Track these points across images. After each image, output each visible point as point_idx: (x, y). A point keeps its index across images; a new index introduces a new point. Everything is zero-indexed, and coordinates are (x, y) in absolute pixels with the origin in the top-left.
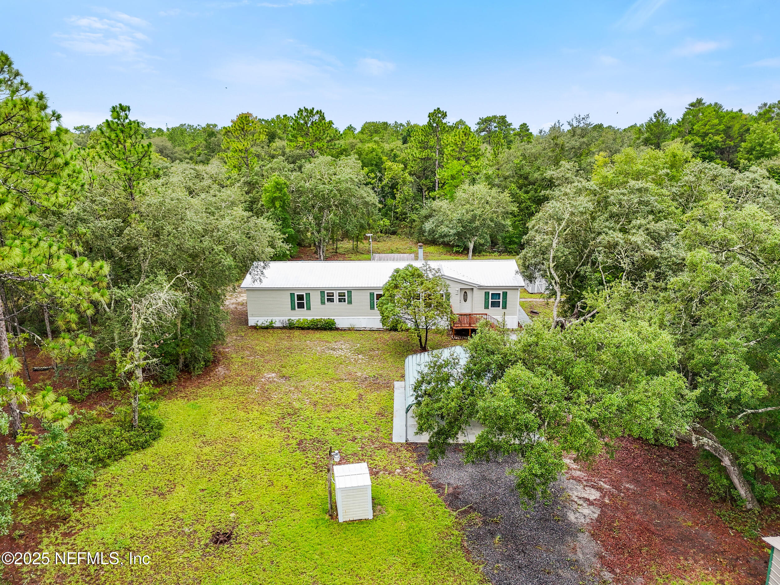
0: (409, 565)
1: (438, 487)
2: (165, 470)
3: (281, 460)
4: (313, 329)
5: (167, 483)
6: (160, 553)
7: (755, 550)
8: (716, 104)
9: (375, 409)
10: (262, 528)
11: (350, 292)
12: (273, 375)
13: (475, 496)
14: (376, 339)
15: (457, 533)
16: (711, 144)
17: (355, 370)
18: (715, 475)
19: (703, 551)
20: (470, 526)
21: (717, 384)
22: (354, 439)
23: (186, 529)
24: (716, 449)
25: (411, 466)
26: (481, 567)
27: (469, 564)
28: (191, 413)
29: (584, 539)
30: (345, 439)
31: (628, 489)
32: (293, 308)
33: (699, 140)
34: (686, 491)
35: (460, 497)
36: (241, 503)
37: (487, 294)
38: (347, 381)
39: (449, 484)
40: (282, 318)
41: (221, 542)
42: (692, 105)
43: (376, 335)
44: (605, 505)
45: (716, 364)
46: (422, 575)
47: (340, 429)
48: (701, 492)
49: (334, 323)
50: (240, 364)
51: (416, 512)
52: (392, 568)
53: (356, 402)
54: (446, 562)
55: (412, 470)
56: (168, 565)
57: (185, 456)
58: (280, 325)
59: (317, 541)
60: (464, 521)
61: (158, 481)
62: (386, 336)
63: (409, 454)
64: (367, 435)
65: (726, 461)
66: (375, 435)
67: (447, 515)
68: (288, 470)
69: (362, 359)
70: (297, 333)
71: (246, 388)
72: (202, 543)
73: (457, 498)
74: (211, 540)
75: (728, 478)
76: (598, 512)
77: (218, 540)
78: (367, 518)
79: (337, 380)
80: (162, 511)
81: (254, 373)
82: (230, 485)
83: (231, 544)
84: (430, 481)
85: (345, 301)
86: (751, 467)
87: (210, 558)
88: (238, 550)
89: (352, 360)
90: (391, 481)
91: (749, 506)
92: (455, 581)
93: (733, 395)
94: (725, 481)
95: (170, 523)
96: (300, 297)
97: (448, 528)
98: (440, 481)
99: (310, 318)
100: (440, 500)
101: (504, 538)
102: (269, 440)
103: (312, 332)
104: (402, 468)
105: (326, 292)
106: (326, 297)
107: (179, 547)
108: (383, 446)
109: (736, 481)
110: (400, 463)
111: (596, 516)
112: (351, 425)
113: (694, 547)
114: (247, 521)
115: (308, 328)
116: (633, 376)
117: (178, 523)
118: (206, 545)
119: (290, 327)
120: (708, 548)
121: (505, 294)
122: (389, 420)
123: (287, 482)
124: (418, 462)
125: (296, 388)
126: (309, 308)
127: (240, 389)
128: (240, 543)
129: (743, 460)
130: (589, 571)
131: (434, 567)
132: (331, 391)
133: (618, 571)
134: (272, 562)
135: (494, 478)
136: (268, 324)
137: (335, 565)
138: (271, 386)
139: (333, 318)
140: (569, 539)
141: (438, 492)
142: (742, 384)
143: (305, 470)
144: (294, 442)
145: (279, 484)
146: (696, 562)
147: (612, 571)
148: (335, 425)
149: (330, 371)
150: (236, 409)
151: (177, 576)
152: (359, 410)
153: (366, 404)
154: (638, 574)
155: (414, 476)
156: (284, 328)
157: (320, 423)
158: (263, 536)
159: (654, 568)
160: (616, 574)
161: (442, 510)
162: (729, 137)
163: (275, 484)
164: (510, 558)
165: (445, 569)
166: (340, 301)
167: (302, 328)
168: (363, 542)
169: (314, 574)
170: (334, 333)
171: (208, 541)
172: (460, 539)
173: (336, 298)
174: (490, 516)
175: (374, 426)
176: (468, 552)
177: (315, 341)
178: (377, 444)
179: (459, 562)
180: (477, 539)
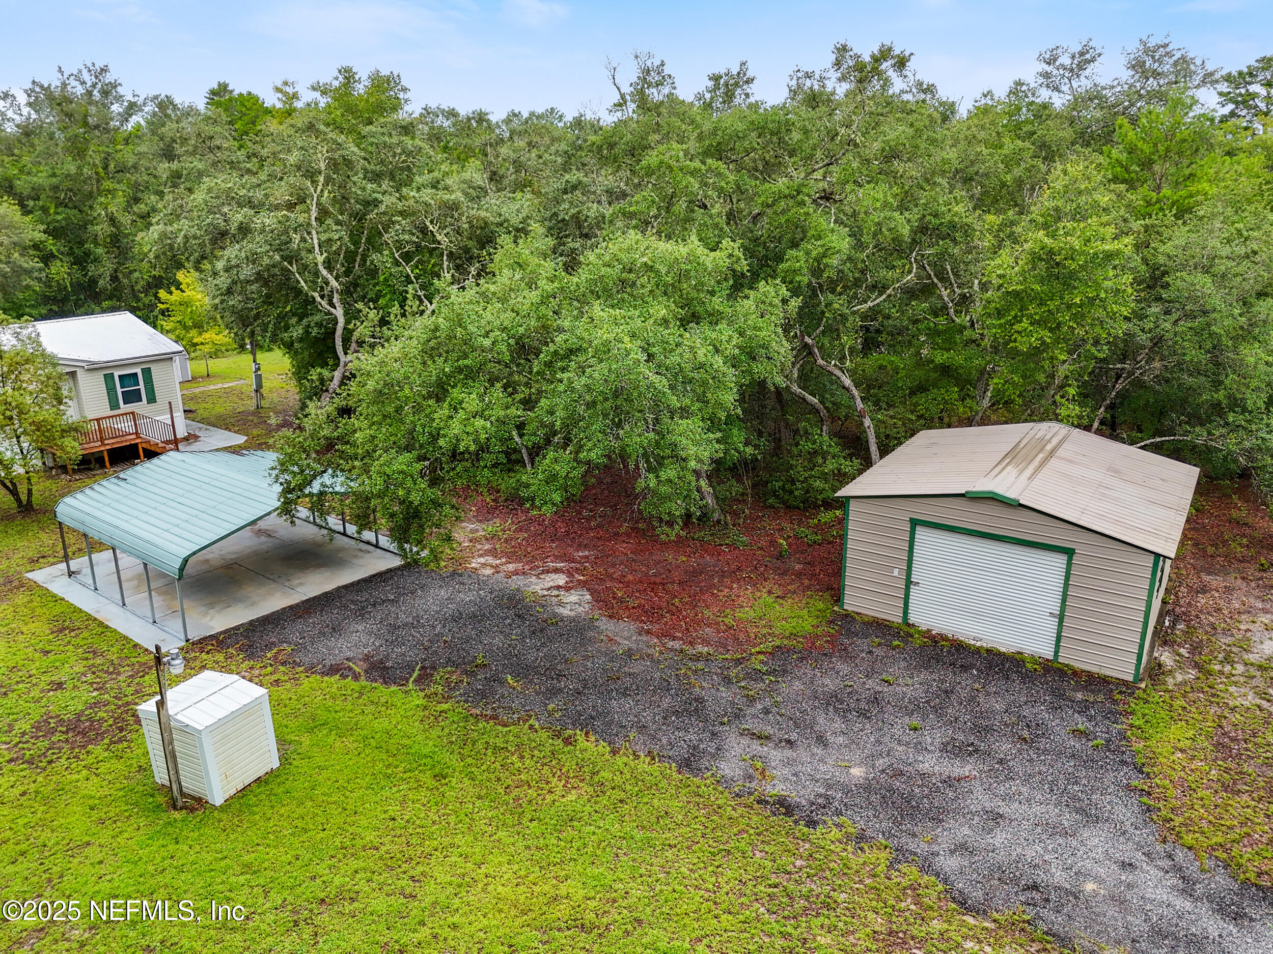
0: (429, 783)
1: (335, 670)
7: (758, 554)
9: (41, 627)
13: (409, 653)
15: (445, 706)
20: (454, 689)
26: (533, 722)
27: (514, 729)
29: (606, 625)
30: (35, 694)
31: (586, 557)
35: (389, 664)
37: (109, 378)
39: (348, 659)
42: (213, 92)
44: (584, 582)
51: (346, 716)
52: (409, 803)
54: (480, 747)
55: (257, 672)
59: (209, 857)
60: (438, 689)
63: (220, 656)
64: (79, 669)
66: (98, 661)
67: (401, 695)
73: (387, 668)
76: (585, 592)
78: (269, 770)
84: (310, 671)
91: (716, 516)
92: (522, 758)
97: (425, 707)
98: (328, 662)
100: (364, 683)
101: (519, 677)
111: (588, 597)
121: (147, 373)
122: (100, 629)
124: (252, 657)
130: (654, 652)
131: (470, 761)
133: (679, 634)
135: (409, 620)
137: (299, 863)
140: (592, 634)
141: (344, 677)
147: (675, 638)
154: (700, 626)
155: (274, 677)
159: (707, 614)
160: (680, 638)
161: (384, 692)
164: (556, 691)
165: (490, 754)
168: (309, 803)
169: (275, 900)
172: (459, 711)
174: (465, 663)
175: (75, 652)
176: (494, 717)
178: (126, 671)
179: (497, 734)
180: (486, 697)
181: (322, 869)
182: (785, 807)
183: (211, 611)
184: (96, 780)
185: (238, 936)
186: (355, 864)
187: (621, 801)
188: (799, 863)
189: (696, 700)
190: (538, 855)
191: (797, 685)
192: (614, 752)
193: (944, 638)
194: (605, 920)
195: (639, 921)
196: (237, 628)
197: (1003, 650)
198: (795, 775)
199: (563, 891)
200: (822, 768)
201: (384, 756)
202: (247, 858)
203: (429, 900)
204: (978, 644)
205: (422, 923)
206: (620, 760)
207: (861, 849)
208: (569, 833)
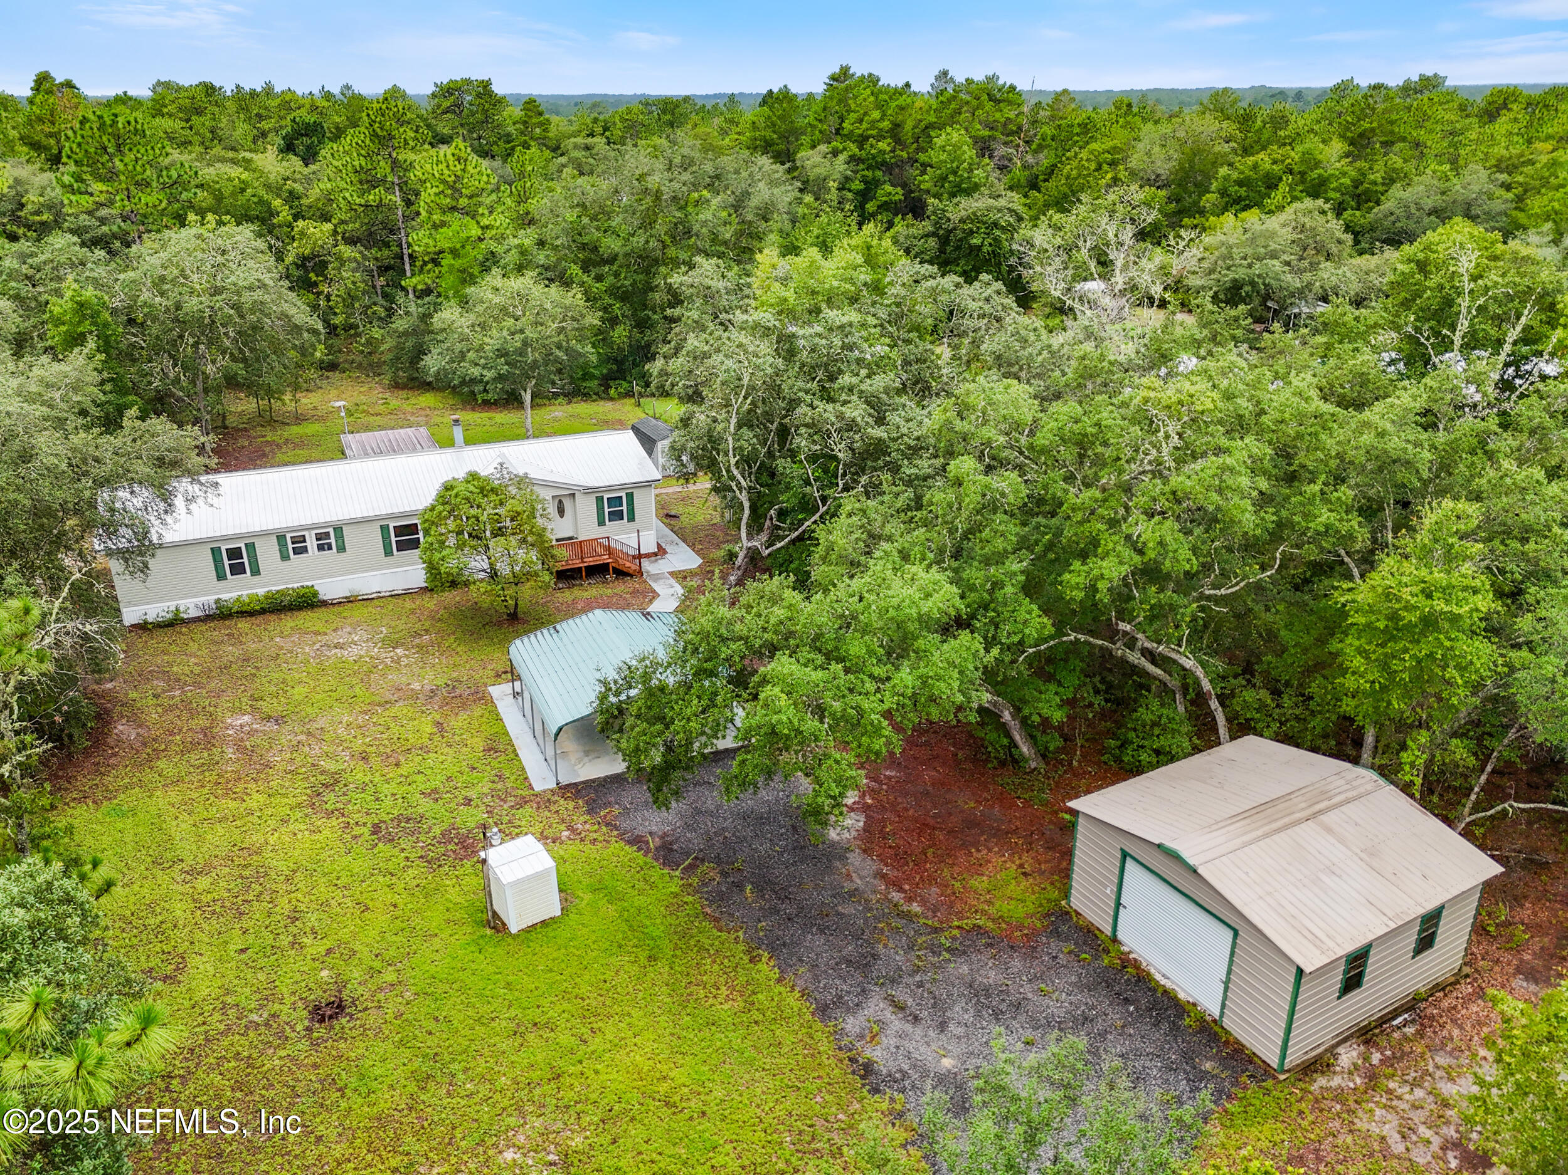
0: (643, 961)
1: (637, 841)
2: (144, 936)
3: (360, 865)
4: (272, 612)
5: (164, 957)
6: (233, 1064)
7: (1047, 818)
8: (870, 75)
9: (479, 743)
10: (390, 976)
11: (338, 530)
12: (246, 718)
13: (695, 840)
14: (413, 611)
15: (691, 899)
16: (874, 157)
17: (404, 680)
18: (992, 736)
19: (995, 836)
20: (705, 885)
21: (997, 627)
22: (468, 802)
23: (254, 1017)
24: (995, 704)
25: (581, 820)
26: (740, 934)
27: (724, 935)
28: (120, 825)
29: (855, 858)
30: (453, 805)
31: (889, 778)
32: (221, 577)
33: (853, 148)
34: (958, 763)
35: (675, 847)
36: (329, 951)
37: (600, 500)
38: (401, 703)
39: (651, 834)
40: (200, 600)
41: (331, 1017)
42: (833, 78)
43: (408, 604)
44: (869, 806)
45: (992, 601)
46: (667, 968)
47: (435, 791)
48: (975, 760)
49: (315, 594)
50: (159, 710)
51: (621, 886)
52: (622, 973)
53: (437, 738)
54: (692, 942)
55: (587, 827)
56: (259, 1076)
57: (167, 906)
58: (199, 614)
59: (492, 969)
60: (695, 881)
61: (143, 959)
62: (430, 603)
63: (571, 805)
64: (486, 790)
65: (1007, 716)
66: (499, 786)
67: (667, 878)
68: (381, 878)
69: (407, 656)
70: (243, 624)
71: (206, 755)
72: (299, 1028)
73: (671, 850)
74: (312, 1020)
75: (1008, 735)
76: (863, 819)
77: (323, 1016)
78: (553, 916)
79: (379, 705)
80: (187, 1004)
81: (203, 722)
82: (290, 929)
83: (351, 1015)
84: (621, 837)
85: (330, 548)
86: (1036, 719)
87: (329, 1044)
88: (372, 1019)
89: (388, 661)
90: (562, 853)
91: (1033, 765)
92: (714, 962)
93: (1016, 639)
94: (1005, 741)
95: (217, 1016)
96: (234, 554)
97: (676, 895)
98: (636, 832)
99: (261, 591)
100: (649, 860)
101: (759, 888)
102: (314, 837)
103: (273, 617)
104: (570, 828)
105: (288, 536)
106: (290, 546)
107: (260, 1046)
108: (523, 802)
109: (1017, 737)
110: (563, 821)
111: (861, 824)
112: (449, 779)
113: (982, 833)
114: (357, 974)
115: (263, 611)
116: (920, 643)
117: (232, 1013)
118: (308, 1029)
119: (222, 615)
120: (998, 830)
121: (630, 496)
122: (512, 756)
123: (390, 897)
124: (591, 812)
125: (309, 734)
126: (256, 572)
127: (194, 757)
128: (366, 1009)
129: (1026, 711)
130: (874, 898)
131: (679, 953)
132: (381, 728)
133: (907, 887)
134: (436, 1019)
135: (712, 807)
136: (170, 616)
137: (536, 993)
138: (255, 740)
139: (309, 584)
140: (838, 864)
141: (639, 849)
142: (1025, 622)
143: (410, 871)
144: (366, 831)
145: (378, 904)
146: (990, 850)
147: (901, 890)
148: (422, 787)
149: (357, 690)
150: (212, 798)
151: (288, 1086)
152: (451, 751)
153: (457, 738)
154: (930, 884)
155: (595, 835)
156: (208, 618)
157: (392, 787)
158: (399, 988)
159: (946, 873)
160: (905, 892)
161: (657, 873)
162: (898, 141)
163: (370, 904)
164: (775, 911)
165: (694, 951)
166: (321, 548)
167: (251, 614)
168: (563, 951)
169: (512, 1013)
170: (321, 613)
171: (306, 1023)
172: (698, 906)
173: (311, 543)
174: (727, 863)
175: (490, 773)
176: (717, 920)
177: (290, 635)
178: (511, 801)
179: (710, 936)
180: (722, 900)
181: (544, 1002)
182: (867, 1069)
183: (586, 759)
184: (457, 888)
185: (483, 1029)
186: (566, 1006)
187: (756, 1022)
188: (841, 1116)
189: (873, 955)
190: (675, 1042)
191: (965, 969)
192: (779, 981)
193: (1136, 964)
194: (684, 1105)
195: (704, 1113)
196: (593, 781)
197: (1182, 996)
198: (898, 1047)
199: (672, 1075)
200: (923, 1049)
201: (626, 928)
202: (511, 978)
203: (592, 1048)
204: (1163, 982)
205: (580, 1062)
206: (779, 988)
207: (894, 1125)
208: (706, 1033)
